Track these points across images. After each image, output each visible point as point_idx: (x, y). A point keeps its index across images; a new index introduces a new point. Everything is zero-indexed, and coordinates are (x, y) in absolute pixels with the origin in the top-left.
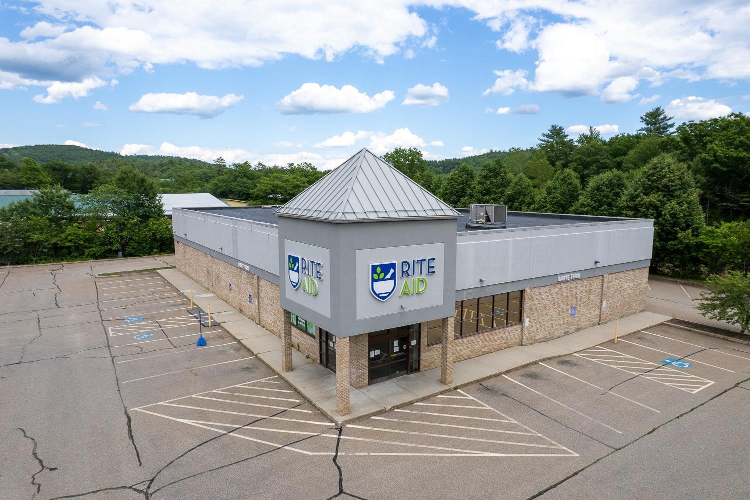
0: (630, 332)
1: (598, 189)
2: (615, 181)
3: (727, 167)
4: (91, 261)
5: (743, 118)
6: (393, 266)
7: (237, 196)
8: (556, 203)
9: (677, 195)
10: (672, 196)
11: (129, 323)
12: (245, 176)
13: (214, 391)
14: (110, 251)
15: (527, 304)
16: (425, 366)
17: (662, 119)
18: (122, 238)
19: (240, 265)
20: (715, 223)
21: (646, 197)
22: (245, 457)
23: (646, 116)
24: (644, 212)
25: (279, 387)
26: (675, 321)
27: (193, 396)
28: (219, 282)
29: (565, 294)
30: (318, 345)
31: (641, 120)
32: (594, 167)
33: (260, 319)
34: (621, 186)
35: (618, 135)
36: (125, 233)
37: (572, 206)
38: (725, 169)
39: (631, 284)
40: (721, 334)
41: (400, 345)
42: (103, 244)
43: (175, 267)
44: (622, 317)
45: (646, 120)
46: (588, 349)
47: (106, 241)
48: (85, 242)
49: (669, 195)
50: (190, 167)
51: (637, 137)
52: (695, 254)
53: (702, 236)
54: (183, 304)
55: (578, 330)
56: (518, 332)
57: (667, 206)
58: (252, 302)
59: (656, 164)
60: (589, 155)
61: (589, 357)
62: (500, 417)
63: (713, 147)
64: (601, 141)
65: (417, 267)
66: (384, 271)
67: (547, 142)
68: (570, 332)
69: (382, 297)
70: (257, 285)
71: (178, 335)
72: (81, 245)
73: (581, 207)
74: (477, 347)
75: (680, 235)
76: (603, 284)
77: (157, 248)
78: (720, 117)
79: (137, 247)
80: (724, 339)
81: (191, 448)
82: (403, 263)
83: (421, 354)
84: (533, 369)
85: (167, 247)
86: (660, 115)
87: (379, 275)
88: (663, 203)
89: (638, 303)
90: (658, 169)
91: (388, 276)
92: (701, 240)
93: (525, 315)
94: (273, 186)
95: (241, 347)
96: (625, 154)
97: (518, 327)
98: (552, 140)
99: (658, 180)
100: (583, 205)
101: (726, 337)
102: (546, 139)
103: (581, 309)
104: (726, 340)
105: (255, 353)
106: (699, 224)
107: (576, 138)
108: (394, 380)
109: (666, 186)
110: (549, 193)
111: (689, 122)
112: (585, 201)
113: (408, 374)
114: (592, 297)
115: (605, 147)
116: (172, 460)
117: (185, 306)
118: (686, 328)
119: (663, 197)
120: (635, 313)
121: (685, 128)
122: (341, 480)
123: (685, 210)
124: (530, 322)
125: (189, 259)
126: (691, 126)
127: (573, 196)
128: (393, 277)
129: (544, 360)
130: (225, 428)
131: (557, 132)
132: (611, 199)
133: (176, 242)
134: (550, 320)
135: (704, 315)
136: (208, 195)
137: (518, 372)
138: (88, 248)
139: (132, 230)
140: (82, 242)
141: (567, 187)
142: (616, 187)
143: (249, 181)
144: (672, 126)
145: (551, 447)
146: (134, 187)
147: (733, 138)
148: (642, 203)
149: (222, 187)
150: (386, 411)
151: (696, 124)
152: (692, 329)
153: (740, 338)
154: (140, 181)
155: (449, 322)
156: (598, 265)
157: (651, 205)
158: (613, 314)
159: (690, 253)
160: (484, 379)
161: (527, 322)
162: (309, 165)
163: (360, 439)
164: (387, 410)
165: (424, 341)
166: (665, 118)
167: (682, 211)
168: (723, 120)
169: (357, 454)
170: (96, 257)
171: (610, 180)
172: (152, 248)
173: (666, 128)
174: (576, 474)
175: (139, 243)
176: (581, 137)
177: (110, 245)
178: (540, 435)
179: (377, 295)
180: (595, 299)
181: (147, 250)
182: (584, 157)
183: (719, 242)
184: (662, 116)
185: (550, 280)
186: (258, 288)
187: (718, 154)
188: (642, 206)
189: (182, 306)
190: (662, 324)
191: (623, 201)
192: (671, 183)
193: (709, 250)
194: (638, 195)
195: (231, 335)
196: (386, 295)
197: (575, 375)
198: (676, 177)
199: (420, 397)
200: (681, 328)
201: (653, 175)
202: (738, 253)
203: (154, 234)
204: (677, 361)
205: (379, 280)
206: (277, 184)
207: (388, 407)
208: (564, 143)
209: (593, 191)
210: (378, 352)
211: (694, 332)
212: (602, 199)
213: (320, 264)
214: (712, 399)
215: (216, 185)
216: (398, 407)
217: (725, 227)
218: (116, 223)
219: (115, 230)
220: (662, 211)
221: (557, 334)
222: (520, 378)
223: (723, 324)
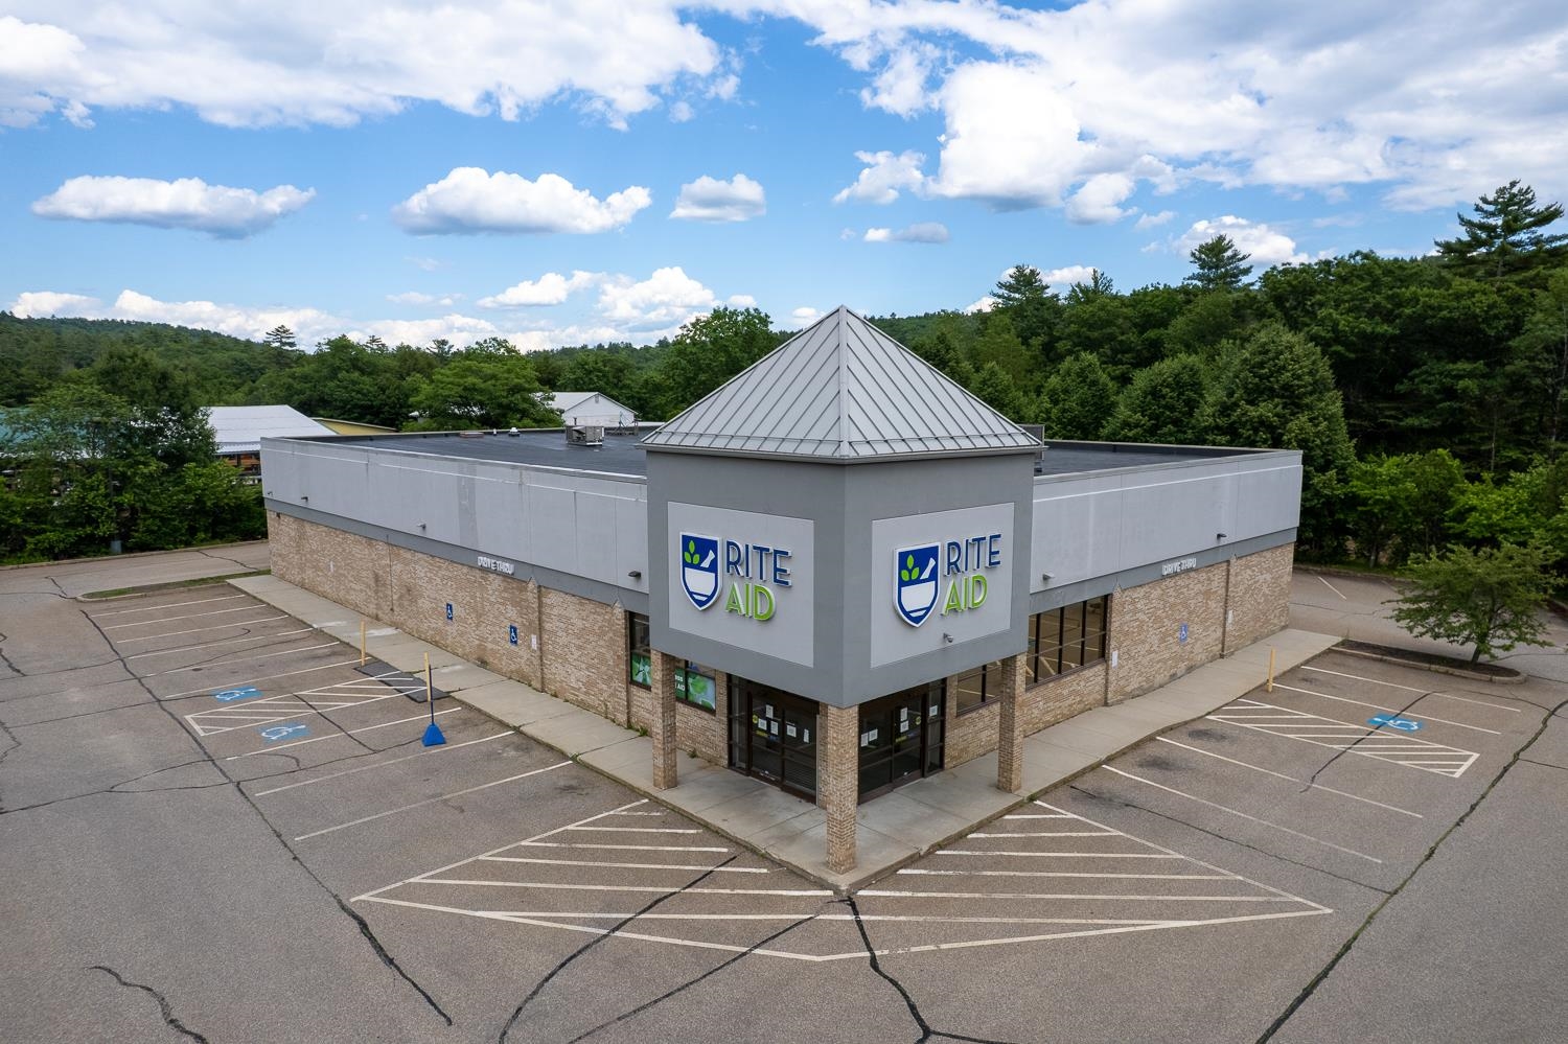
0: (1286, 669)
1: (1154, 393)
2: (1185, 377)
3: (1354, 351)
4: (44, 564)
5: (1375, 260)
6: (933, 552)
7: (338, 412)
8: (1070, 422)
9: (1307, 405)
10: (1298, 406)
11: (226, 704)
12: (355, 367)
13: (523, 843)
14: (91, 538)
15: (1115, 623)
16: (953, 758)
17: (1229, 258)
18: (120, 507)
19: (483, 561)
20: (1371, 457)
21: (1252, 408)
22: (680, 981)
23: (1200, 251)
24: (1249, 437)
25: (665, 824)
26: (1346, 643)
27: (481, 857)
28: (413, 601)
29: (1172, 600)
30: (725, 726)
31: (1192, 259)
32: (1106, 349)
33: (543, 678)
34: (1197, 387)
35: (1147, 287)
36: (127, 498)
37: (1103, 427)
38: (1352, 356)
39: (1268, 577)
40: (1439, 664)
41: (911, 719)
42: (72, 524)
43: (268, 572)
44: (1255, 641)
45: (1200, 259)
46: (1227, 705)
47: (82, 515)
48: (24, 521)
49: (1293, 404)
50: (201, 347)
51: (1184, 290)
52: (1342, 517)
53: (1355, 483)
54: (334, 654)
55: (1190, 669)
56: (1100, 680)
57: (1293, 425)
58: (519, 642)
59: (1266, 344)
60: (1091, 327)
61: (1238, 720)
62: (1147, 850)
63: (1330, 314)
64: (1116, 297)
65: (973, 553)
66: (917, 563)
67: (1009, 299)
68: (1179, 675)
69: (912, 619)
70: (535, 606)
71: (364, 723)
72: (16, 526)
73: (1122, 429)
74: (1036, 712)
75: (1316, 480)
76: (1228, 578)
77: (206, 531)
78: (1335, 259)
79: (160, 529)
80: (1446, 673)
81: (546, 974)
82: (950, 544)
83: (947, 734)
84: (1152, 750)
85: (228, 528)
86: (1226, 250)
87: (910, 572)
88: (1284, 420)
89: (1277, 612)
90: (1271, 355)
91: (926, 575)
92: (1354, 489)
93: (1113, 644)
94: (465, 389)
95: (527, 742)
96: (1164, 324)
97: (1099, 669)
98: (1017, 296)
99: (1271, 376)
100: (1126, 424)
101: (1451, 670)
102: (1005, 292)
103: (1195, 628)
104: (1451, 674)
105: (571, 752)
106: (1346, 459)
107: (1064, 294)
108: (902, 790)
109: (1286, 387)
110: (1055, 402)
111: (1283, 265)
112: (1130, 417)
113: (923, 776)
114: (1212, 604)
115: (1125, 310)
116: (517, 1004)
117: (342, 658)
118: (1374, 656)
119: (1283, 408)
120: (1273, 632)
121: (1276, 276)
122: (913, 1008)
123: (1323, 434)
124: (1119, 657)
125: (313, 552)
126: (1285, 272)
127: (1104, 408)
128: (933, 576)
129: (1163, 732)
130: (599, 923)
131: (1026, 281)
132: (1180, 412)
133: (270, 516)
134: (1150, 652)
135: (1411, 629)
136: (286, 411)
137: (1129, 758)
138: (33, 534)
139: (145, 491)
140: (19, 521)
141: (1089, 389)
142: (1188, 388)
143: (365, 378)
144: (1247, 271)
145: (1273, 899)
146: (144, 392)
147: (1362, 299)
148: (1244, 419)
149: (301, 392)
150: (921, 857)
151: (1294, 270)
152: (1385, 658)
153: (1474, 670)
154: (159, 376)
155: (1019, 663)
156: (1224, 541)
157: (1263, 423)
158: (1241, 636)
159: (1332, 514)
160: (1075, 776)
161: (1115, 655)
162: (501, 344)
163: (902, 918)
164: (922, 853)
165: (952, 706)
166: (1235, 255)
167: (1318, 434)
168: (1341, 263)
169: (913, 949)
170: (54, 554)
171: (1177, 376)
172: (192, 531)
173: (1236, 276)
174: (1347, 947)
175: (163, 520)
176: (1074, 290)
177: (90, 525)
178: (1241, 878)
179: (907, 614)
180: (1215, 606)
181: (182, 535)
182: (1085, 329)
183: (1384, 492)
184: (1229, 253)
185: (1149, 574)
186: (540, 612)
187: (1340, 327)
188: (1243, 425)
189: (333, 659)
190: (1329, 651)
191: (1206, 414)
192: (1296, 382)
193: (1368, 508)
194: (1236, 405)
195: (490, 716)
196: (922, 613)
197: (1234, 756)
198: (1306, 370)
199: (975, 821)
200: (1366, 658)
201: (1261, 365)
202: (1418, 513)
203: (199, 501)
204: (1393, 718)
205: (911, 582)
206: (474, 385)
207: (925, 848)
208: (1042, 303)
209: (1145, 398)
210: (873, 735)
211: (1390, 663)
212: (1163, 413)
213: (787, 553)
214: (1493, 785)
215: (288, 388)
216: (940, 846)
217: (1389, 466)
218: (103, 475)
219: (102, 490)
220: (1283, 435)
221: (1159, 679)
222: (1139, 770)
223: (1443, 645)
